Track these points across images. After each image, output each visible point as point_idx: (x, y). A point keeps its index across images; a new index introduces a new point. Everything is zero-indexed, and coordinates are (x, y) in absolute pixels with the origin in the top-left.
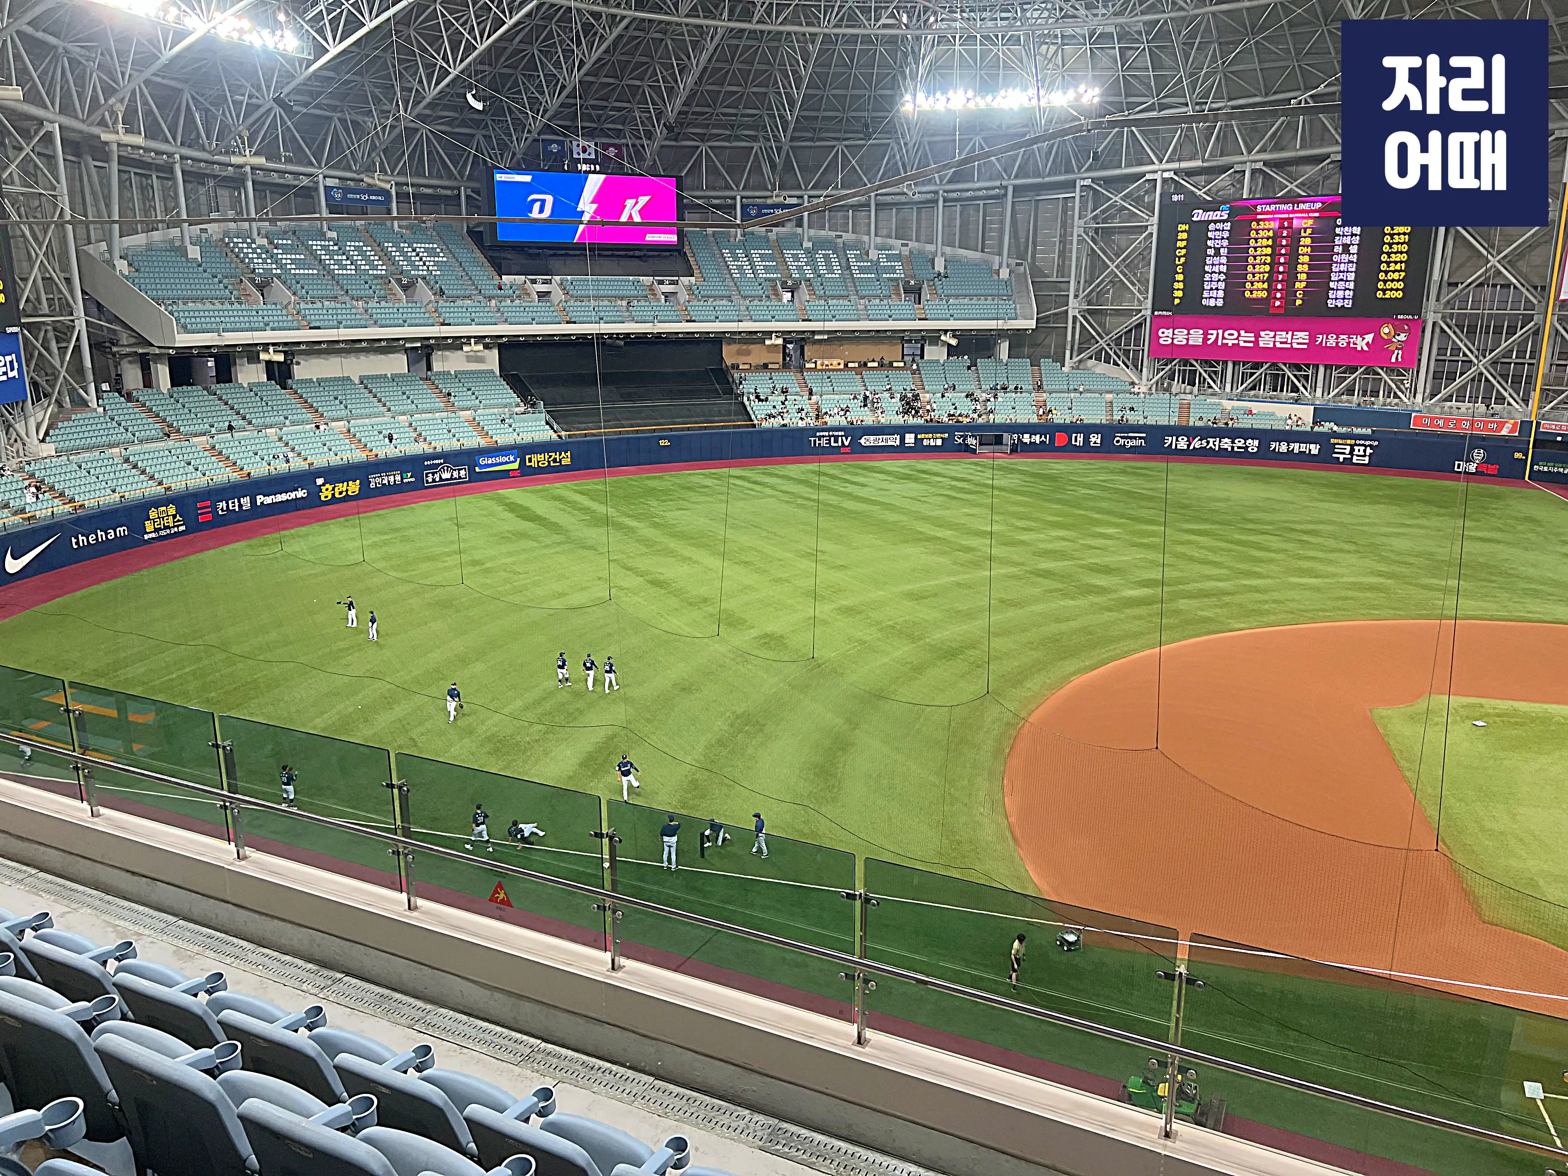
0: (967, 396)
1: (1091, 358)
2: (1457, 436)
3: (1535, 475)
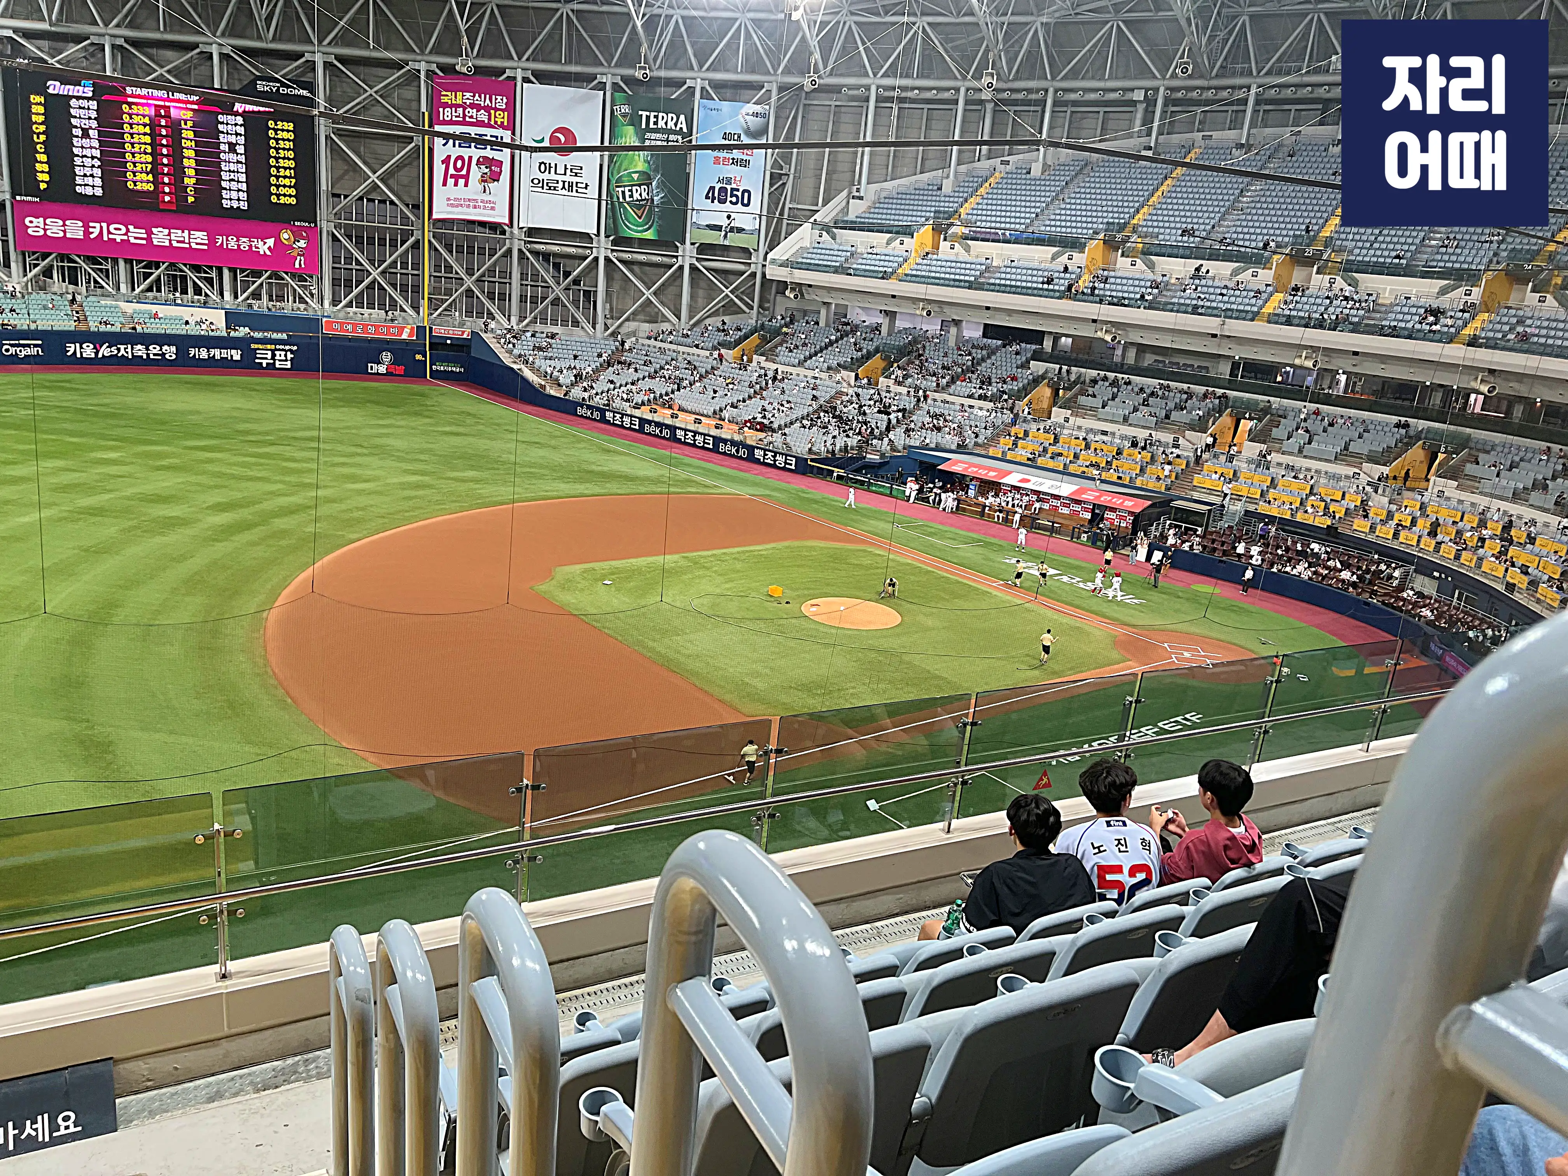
2: (366, 340)
3: (435, 374)
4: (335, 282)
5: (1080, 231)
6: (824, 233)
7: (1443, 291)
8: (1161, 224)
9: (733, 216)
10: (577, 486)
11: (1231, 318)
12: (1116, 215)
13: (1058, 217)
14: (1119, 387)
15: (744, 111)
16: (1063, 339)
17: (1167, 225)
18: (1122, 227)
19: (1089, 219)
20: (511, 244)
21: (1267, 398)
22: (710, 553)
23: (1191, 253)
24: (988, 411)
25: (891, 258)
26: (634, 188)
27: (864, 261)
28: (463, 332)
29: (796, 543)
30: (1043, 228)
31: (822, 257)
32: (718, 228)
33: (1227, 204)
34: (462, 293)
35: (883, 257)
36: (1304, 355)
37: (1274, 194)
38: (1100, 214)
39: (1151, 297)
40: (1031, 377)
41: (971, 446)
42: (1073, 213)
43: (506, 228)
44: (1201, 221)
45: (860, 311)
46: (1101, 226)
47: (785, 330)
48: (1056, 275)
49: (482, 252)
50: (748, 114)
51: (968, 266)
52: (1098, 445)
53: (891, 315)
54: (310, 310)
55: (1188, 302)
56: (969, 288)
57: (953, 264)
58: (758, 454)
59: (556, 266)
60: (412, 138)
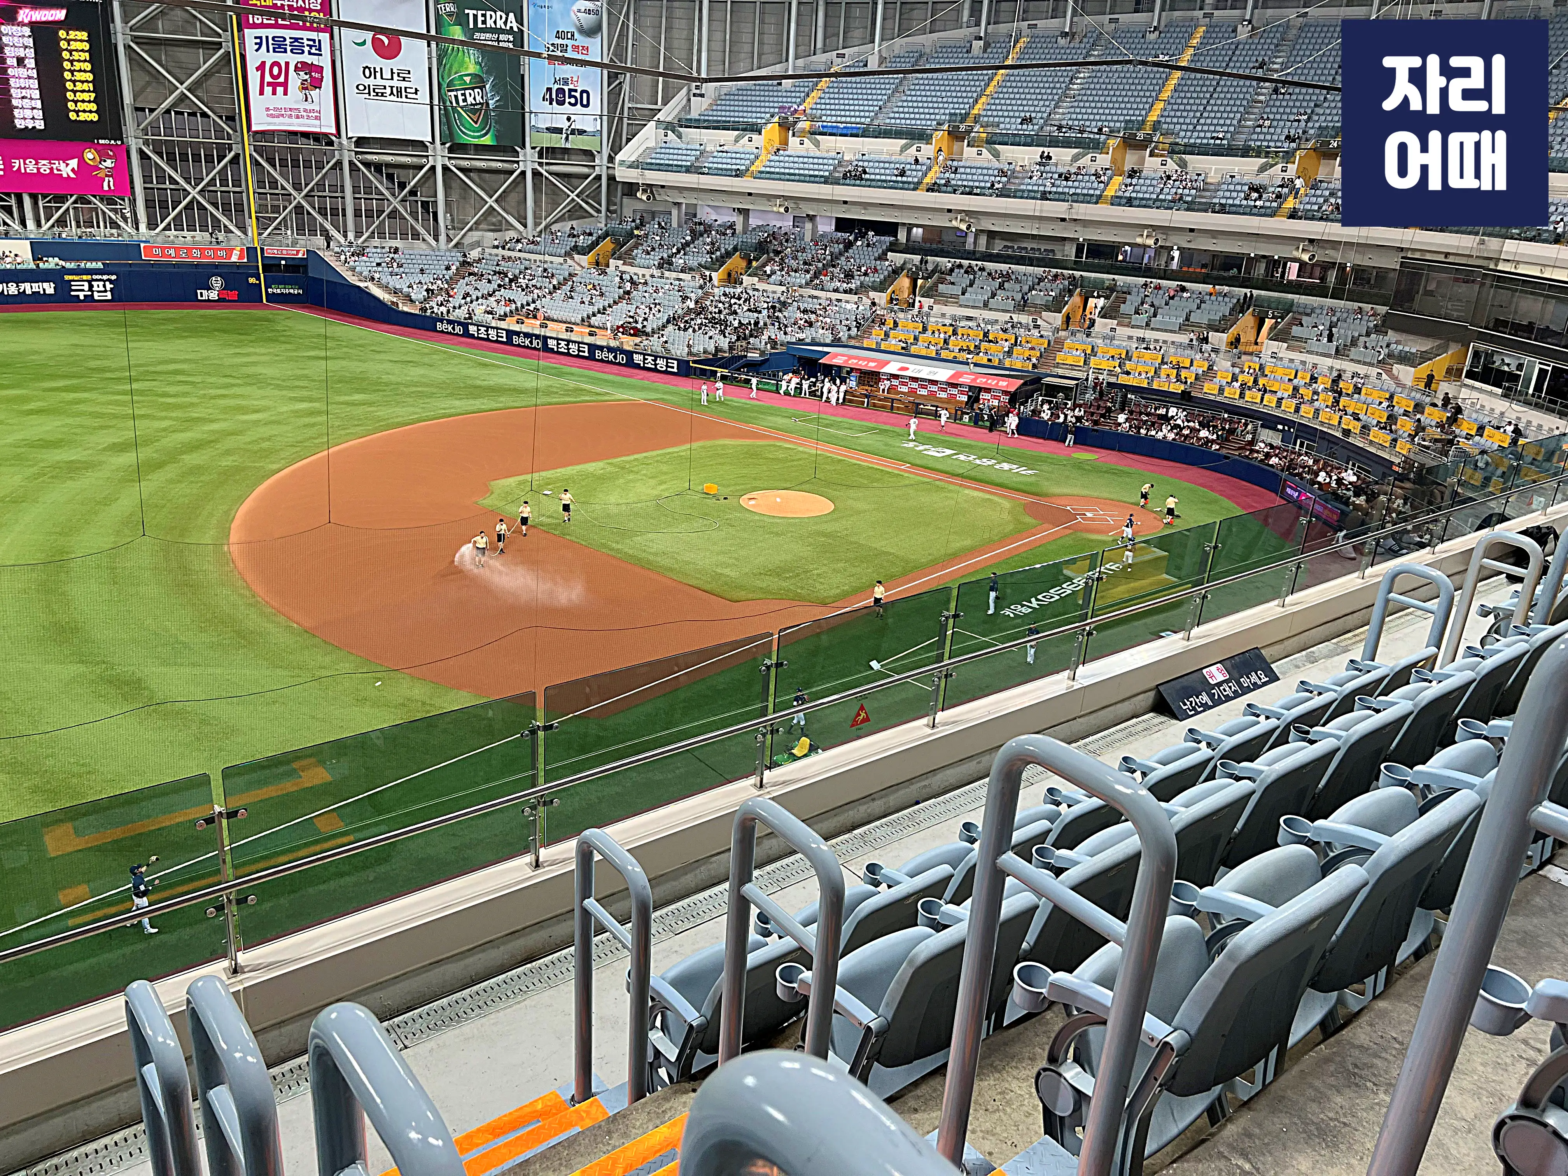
2: (191, 265)
3: (271, 298)
4: (149, 204)
5: (924, 122)
6: (670, 132)
7: (1262, 169)
8: (1000, 113)
9: (573, 117)
10: (472, 402)
11: (1076, 202)
12: (957, 106)
13: (901, 110)
14: (975, 273)
15: (575, 8)
16: (915, 229)
17: (1006, 114)
18: (964, 118)
19: (932, 111)
20: (341, 155)
21: (1111, 276)
22: (632, 457)
23: (1033, 140)
24: (856, 303)
25: (743, 156)
26: (467, 92)
27: (715, 160)
28: (298, 252)
29: (708, 443)
30: (888, 121)
31: (671, 157)
32: (559, 131)
33: (1060, 91)
34: (290, 212)
35: (734, 155)
36: (1145, 234)
37: (1101, 80)
38: (941, 105)
39: (1001, 185)
40: (890, 269)
41: (844, 339)
42: (915, 104)
43: (333, 138)
44: (1037, 109)
45: (709, 210)
46: (943, 117)
47: (636, 232)
48: (908, 167)
49: (308, 164)
50: (579, 11)
51: (821, 161)
52: (965, 331)
53: (745, 212)
54: (125, 235)
55: (1035, 188)
56: (825, 183)
57: (806, 160)
58: (638, 359)
59: (390, 177)
60: (220, 43)
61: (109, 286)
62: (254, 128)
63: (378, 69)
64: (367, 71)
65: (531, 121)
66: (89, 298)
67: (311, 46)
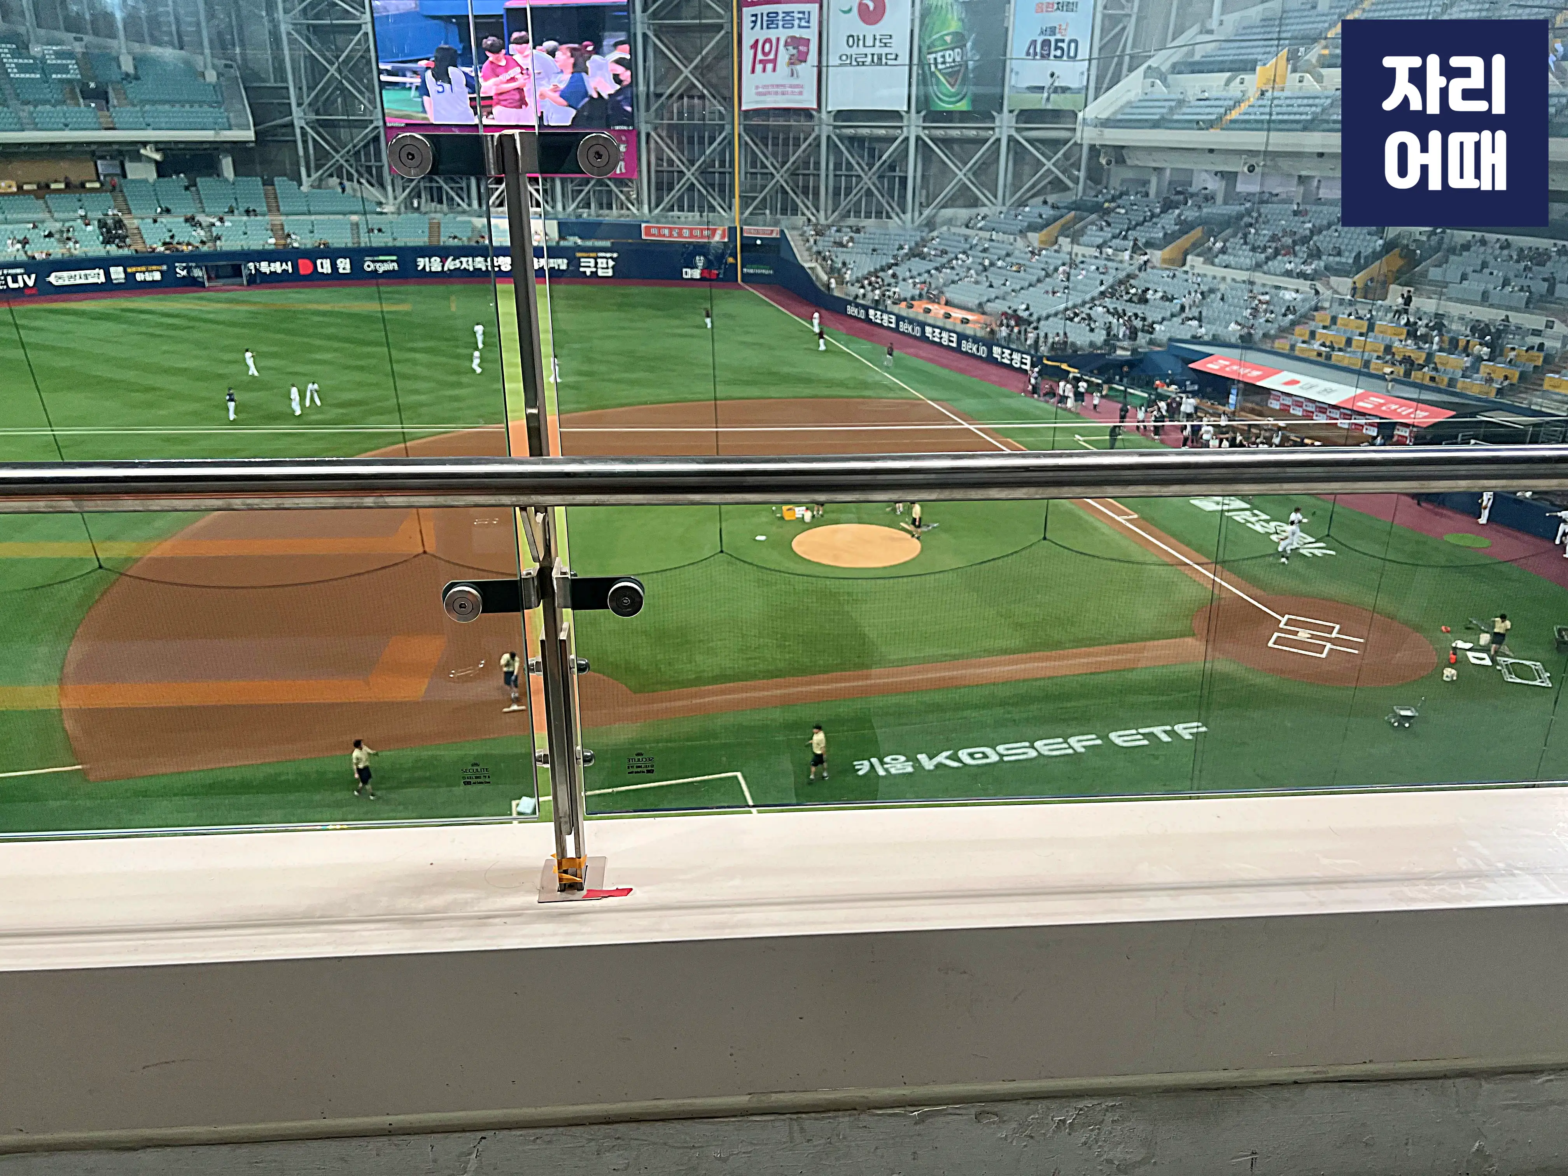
0: (187, 220)
1: (331, 175)
2: (680, 244)
3: (746, 278)
6: (1158, 81)
9: (1057, 73)
20: (819, 131)
26: (947, 53)
27: (1188, 110)
28: (772, 232)
31: (1147, 110)
34: (773, 191)
35: (1213, 103)
43: (814, 113)
54: (631, 215)
56: (1304, 129)
58: (997, 352)
59: (872, 151)
60: (720, 27)
61: (611, 263)
62: (744, 108)
63: (861, 37)
64: (851, 39)
65: (1011, 80)
66: (595, 274)
67: (800, 19)
